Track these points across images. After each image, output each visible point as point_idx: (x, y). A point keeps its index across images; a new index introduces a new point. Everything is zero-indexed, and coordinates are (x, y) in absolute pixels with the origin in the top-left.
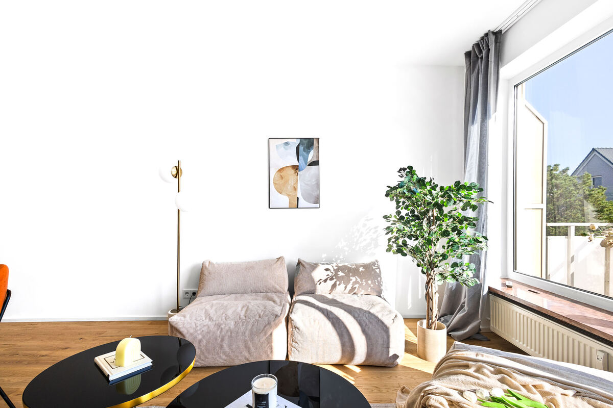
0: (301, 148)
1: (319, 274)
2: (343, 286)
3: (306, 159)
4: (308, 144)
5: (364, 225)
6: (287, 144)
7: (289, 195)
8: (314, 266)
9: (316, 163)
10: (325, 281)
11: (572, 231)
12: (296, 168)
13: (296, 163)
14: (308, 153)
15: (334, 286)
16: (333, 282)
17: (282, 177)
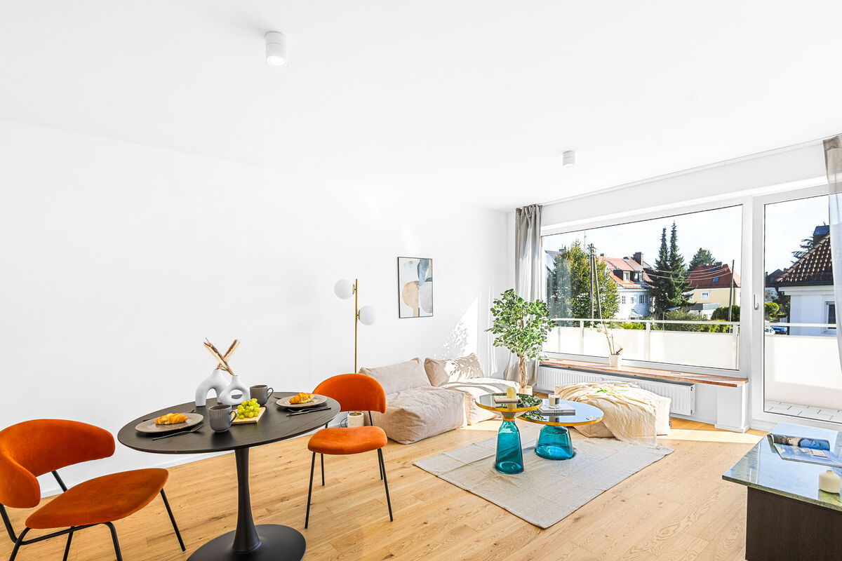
0: (421, 266)
1: (449, 368)
2: (465, 374)
3: (424, 276)
4: (425, 263)
5: (459, 328)
6: (411, 262)
7: (412, 306)
8: (444, 362)
9: (430, 280)
10: (455, 372)
11: (582, 324)
12: (417, 283)
13: (418, 280)
14: (425, 271)
15: (460, 375)
16: (459, 372)
17: (408, 291)
